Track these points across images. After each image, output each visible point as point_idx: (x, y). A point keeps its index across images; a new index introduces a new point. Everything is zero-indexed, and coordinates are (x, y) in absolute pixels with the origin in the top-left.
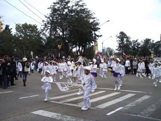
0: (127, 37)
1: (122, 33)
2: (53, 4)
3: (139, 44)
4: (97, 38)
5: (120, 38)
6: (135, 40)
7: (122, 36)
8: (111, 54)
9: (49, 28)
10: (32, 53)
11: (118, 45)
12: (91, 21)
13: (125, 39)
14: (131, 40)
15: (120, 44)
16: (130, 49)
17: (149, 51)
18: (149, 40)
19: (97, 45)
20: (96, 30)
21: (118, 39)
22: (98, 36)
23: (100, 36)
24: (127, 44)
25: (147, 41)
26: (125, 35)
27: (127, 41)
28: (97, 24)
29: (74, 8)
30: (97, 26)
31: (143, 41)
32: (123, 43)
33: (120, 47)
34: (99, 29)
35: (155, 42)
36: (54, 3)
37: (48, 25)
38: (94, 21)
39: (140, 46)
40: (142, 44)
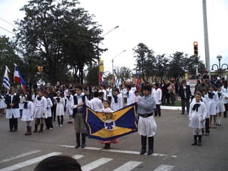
0: (149, 51)
1: (141, 45)
3: (167, 61)
4: (100, 53)
5: (138, 52)
6: (161, 55)
7: (142, 49)
8: (127, 76)
9: (25, 40)
11: (136, 63)
12: (90, 27)
13: (146, 54)
14: (155, 55)
15: (138, 61)
16: (154, 67)
17: (181, 70)
18: (181, 54)
19: (102, 64)
20: (98, 40)
21: (137, 54)
22: (102, 50)
23: (105, 50)
24: (149, 61)
25: (178, 55)
26: (146, 48)
27: (149, 56)
28: (99, 32)
29: (61, 7)
30: (100, 35)
31: (173, 56)
32: (143, 59)
33: (139, 65)
34: (103, 39)
35: (188, 57)
37: (23, 36)
38: (95, 27)
39: (168, 63)
40: (171, 59)
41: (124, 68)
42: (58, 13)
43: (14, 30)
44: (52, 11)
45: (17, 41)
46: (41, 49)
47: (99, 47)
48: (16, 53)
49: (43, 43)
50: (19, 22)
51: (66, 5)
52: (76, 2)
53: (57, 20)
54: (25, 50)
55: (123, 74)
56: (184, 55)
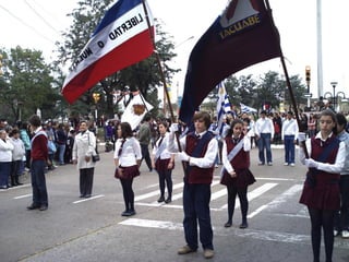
2: (79, 6)
3: (254, 85)
4: (171, 75)
9: (71, 56)
10: (39, 111)
16: (235, 94)
17: (274, 98)
18: (276, 74)
19: (170, 90)
20: (168, 57)
22: (172, 71)
23: (177, 71)
25: (272, 76)
28: (170, 46)
30: (171, 50)
31: (264, 77)
34: (175, 55)
36: (81, 4)
37: (68, 50)
38: (164, 39)
39: (255, 88)
40: (261, 82)
47: (170, 67)
50: (68, 33)
56: (279, 76)
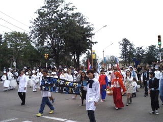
0: (131, 44)
1: (125, 40)
3: (143, 51)
4: (92, 45)
5: (122, 45)
6: (140, 47)
7: (126, 43)
11: (121, 53)
12: (85, 26)
13: (128, 47)
15: (123, 51)
16: (135, 56)
17: (154, 58)
18: (155, 46)
19: (94, 53)
20: (91, 36)
22: (93, 43)
23: (96, 43)
24: (130, 52)
26: (129, 42)
27: (131, 48)
30: (91, 32)
31: (148, 48)
32: (126, 50)
33: (123, 55)
34: (94, 34)
36: (43, 7)
38: (88, 26)
39: (145, 53)
40: (147, 50)
41: (113, 57)
42: (61, 15)
43: (30, 27)
44: (57, 14)
45: (31, 35)
46: (48, 42)
48: (32, 44)
49: (49, 37)
50: (33, 21)
51: (67, 10)
52: (74, 7)
53: (61, 21)
54: (37, 42)
55: (112, 60)
56: (156, 47)
